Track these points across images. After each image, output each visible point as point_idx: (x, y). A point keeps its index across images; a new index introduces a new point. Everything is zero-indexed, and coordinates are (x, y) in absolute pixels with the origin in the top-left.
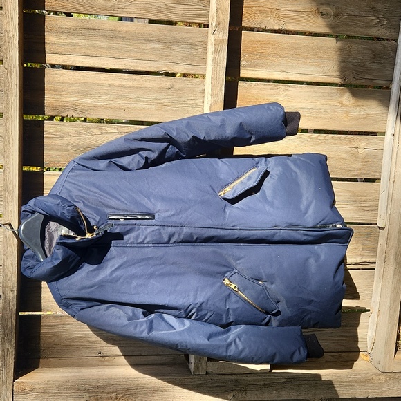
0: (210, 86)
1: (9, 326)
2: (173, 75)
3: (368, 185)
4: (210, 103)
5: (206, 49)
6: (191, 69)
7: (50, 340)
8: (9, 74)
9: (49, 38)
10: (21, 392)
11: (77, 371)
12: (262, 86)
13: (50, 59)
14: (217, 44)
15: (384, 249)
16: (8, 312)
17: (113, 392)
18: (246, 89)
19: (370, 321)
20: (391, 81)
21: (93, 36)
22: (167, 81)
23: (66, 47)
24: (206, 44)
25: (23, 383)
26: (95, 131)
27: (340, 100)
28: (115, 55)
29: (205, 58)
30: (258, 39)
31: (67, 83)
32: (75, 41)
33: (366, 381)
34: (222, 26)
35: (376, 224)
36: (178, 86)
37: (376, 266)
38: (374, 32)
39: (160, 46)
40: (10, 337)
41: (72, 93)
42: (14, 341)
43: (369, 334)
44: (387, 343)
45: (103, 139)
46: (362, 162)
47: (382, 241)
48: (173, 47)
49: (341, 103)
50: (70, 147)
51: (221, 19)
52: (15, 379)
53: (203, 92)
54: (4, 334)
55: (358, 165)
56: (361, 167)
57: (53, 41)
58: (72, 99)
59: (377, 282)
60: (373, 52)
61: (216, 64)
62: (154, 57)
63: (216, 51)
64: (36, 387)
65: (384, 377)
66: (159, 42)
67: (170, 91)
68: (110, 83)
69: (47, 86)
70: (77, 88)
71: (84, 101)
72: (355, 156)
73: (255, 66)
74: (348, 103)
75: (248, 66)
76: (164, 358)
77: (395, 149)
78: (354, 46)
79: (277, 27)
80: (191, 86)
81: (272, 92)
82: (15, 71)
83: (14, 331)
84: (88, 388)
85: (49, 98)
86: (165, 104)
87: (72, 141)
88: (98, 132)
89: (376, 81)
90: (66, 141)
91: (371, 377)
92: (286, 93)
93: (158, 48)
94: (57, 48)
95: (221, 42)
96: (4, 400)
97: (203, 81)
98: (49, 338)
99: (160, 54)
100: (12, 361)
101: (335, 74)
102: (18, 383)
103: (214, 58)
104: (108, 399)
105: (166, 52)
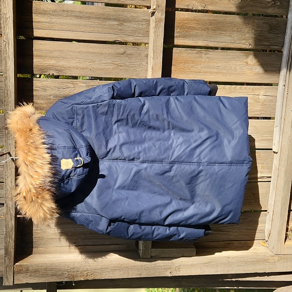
0: (152, 52)
1: (10, 226)
2: (125, 43)
3: (266, 121)
4: (152, 64)
5: (149, 25)
6: (138, 40)
7: (39, 235)
8: (7, 45)
9: (35, 18)
10: (20, 272)
11: (59, 256)
12: (190, 51)
13: (37, 33)
14: (157, 21)
15: (277, 167)
16: (9, 216)
17: (85, 271)
18: (178, 53)
19: (267, 219)
20: (283, 46)
21: (67, 16)
22: (121, 49)
23: (48, 24)
24: (149, 21)
25: (21, 266)
26: (69, 85)
27: (246, 60)
28: (83, 30)
29: (148, 32)
30: (186, 17)
31: (48, 50)
32: (54, 19)
33: (264, 260)
34: (160, 8)
35: (272, 149)
36: (128, 52)
37: (271, 179)
38: (270, 11)
39: (115, 23)
40: (11, 233)
41: (52, 58)
42: (13, 236)
43: (266, 227)
44: (279, 234)
45: (75, 91)
46: (262, 105)
47: (276, 162)
48: (126, 24)
49: (247, 63)
50: (51, 97)
51: (160, 3)
52: (15, 263)
53: (147, 56)
54: (6, 231)
55: (259, 107)
56: (261, 109)
57: (38, 20)
58: (52, 62)
59: (272, 191)
60: (270, 25)
61: (156, 36)
62: (111, 31)
63: (156, 26)
64: (30, 268)
65: (277, 258)
66: (115, 20)
67: (123, 55)
68: (80, 50)
69: (35, 53)
70: (57, 54)
71: (61, 63)
72: (257, 101)
73: (185, 37)
74: (251, 63)
75: (179, 37)
76: (121, 246)
77: (286, 96)
78: (256, 21)
79: (200, 8)
80: (138, 52)
81: (197, 55)
82: (11, 42)
83: (14, 229)
84: (67, 268)
85: (36, 61)
86: (120, 65)
87: (53, 92)
88: (72, 86)
89: (272, 47)
90: (48, 93)
91: (267, 258)
92: (207, 56)
94: (41, 25)
95: (160, 20)
96: (7, 278)
97: (147, 48)
98: (39, 233)
99: (115, 29)
100: (12, 251)
101: (242, 42)
102: (17, 266)
103: (155, 32)
104: (81, 276)
105: (120, 27)
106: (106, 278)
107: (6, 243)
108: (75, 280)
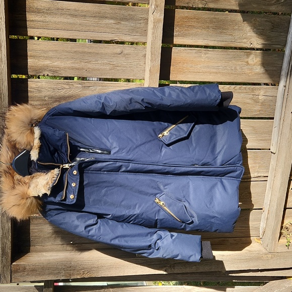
0: (150, 54)
1: (6, 227)
2: (123, 43)
3: (265, 122)
4: (150, 67)
5: (147, 23)
6: (136, 39)
7: (36, 234)
9: (30, 17)
10: (17, 271)
11: (55, 254)
12: (189, 51)
13: (31, 32)
14: (156, 22)
15: (275, 168)
17: (81, 269)
18: (177, 53)
19: (262, 217)
20: (285, 45)
21: (62, 14)
22: (118, 48)
23: (41, 23)
24: (147, 20)
25: (18, 265)
26: (65, 86)
27: (246, 60)
28: (78, 29)
29: (146, 31)
30: (186, 15)
31: (43, 50)
32: (49, 18)
33: (258, 258)
34: (159, 8)
35: (270, 149)
36: (126, 52)
37: (268, 179)
38: (273, 9)
39: (112, 21)
40: (7, 235)
41: (47, 58)
42: (10, 237)
43: (261, 225)
44: (274, 234)
45: (71, 92)
46: (261, 105)
47: (273, 162)
48: (123, 23)
49: (247, 62)
50: (47, 98)
51: (159, 3)
52: (12, 262)
53: (145, 56)
54: (3, 233)
55: (258, 108)
56: (260, 109)
57: (31, 19)
58: (47, 62)
59: (268, 190)
60: (272, 23)
61: (154, 38)
62: (108, 30)
63: (155, 27)
64: (28, 267)
65: (270, 256)
66: (112, 18)
67: (120, 55)
68: (75, 50)
69: (29, 53)
70: (51, 54)
71: (56, 64)
72: (256, 101)
73: (184, 36)
74: (252, 63)
75: (178, 36)
77: (286, 97)
78: (258, 19)
79: (200, 6)
80: (136, 52)
81: (196, 55)
82: (3, 45)
83: (10, 231)
84: (64, 267)
85: (31, 62)
86: (117, 65)
87: (48, 93)
88: (67, 87)
89: (274, 46)
90: (43, 94)
91: (261, 256)
92: (207, 55)
93: (111, 23)
94: (35, 25)
95: (159, 21)
96: (5, 277)
97: (145, 48)
98: (35, 232)
99: (112, 28)
100: (9, 251)
101: (243, 41)
102: (14, 265)
103: (153, 33)
104: (78, 274)
105: (117, 26)
106: (103, 276)
107: (3, 244)
108: (72, 278)
